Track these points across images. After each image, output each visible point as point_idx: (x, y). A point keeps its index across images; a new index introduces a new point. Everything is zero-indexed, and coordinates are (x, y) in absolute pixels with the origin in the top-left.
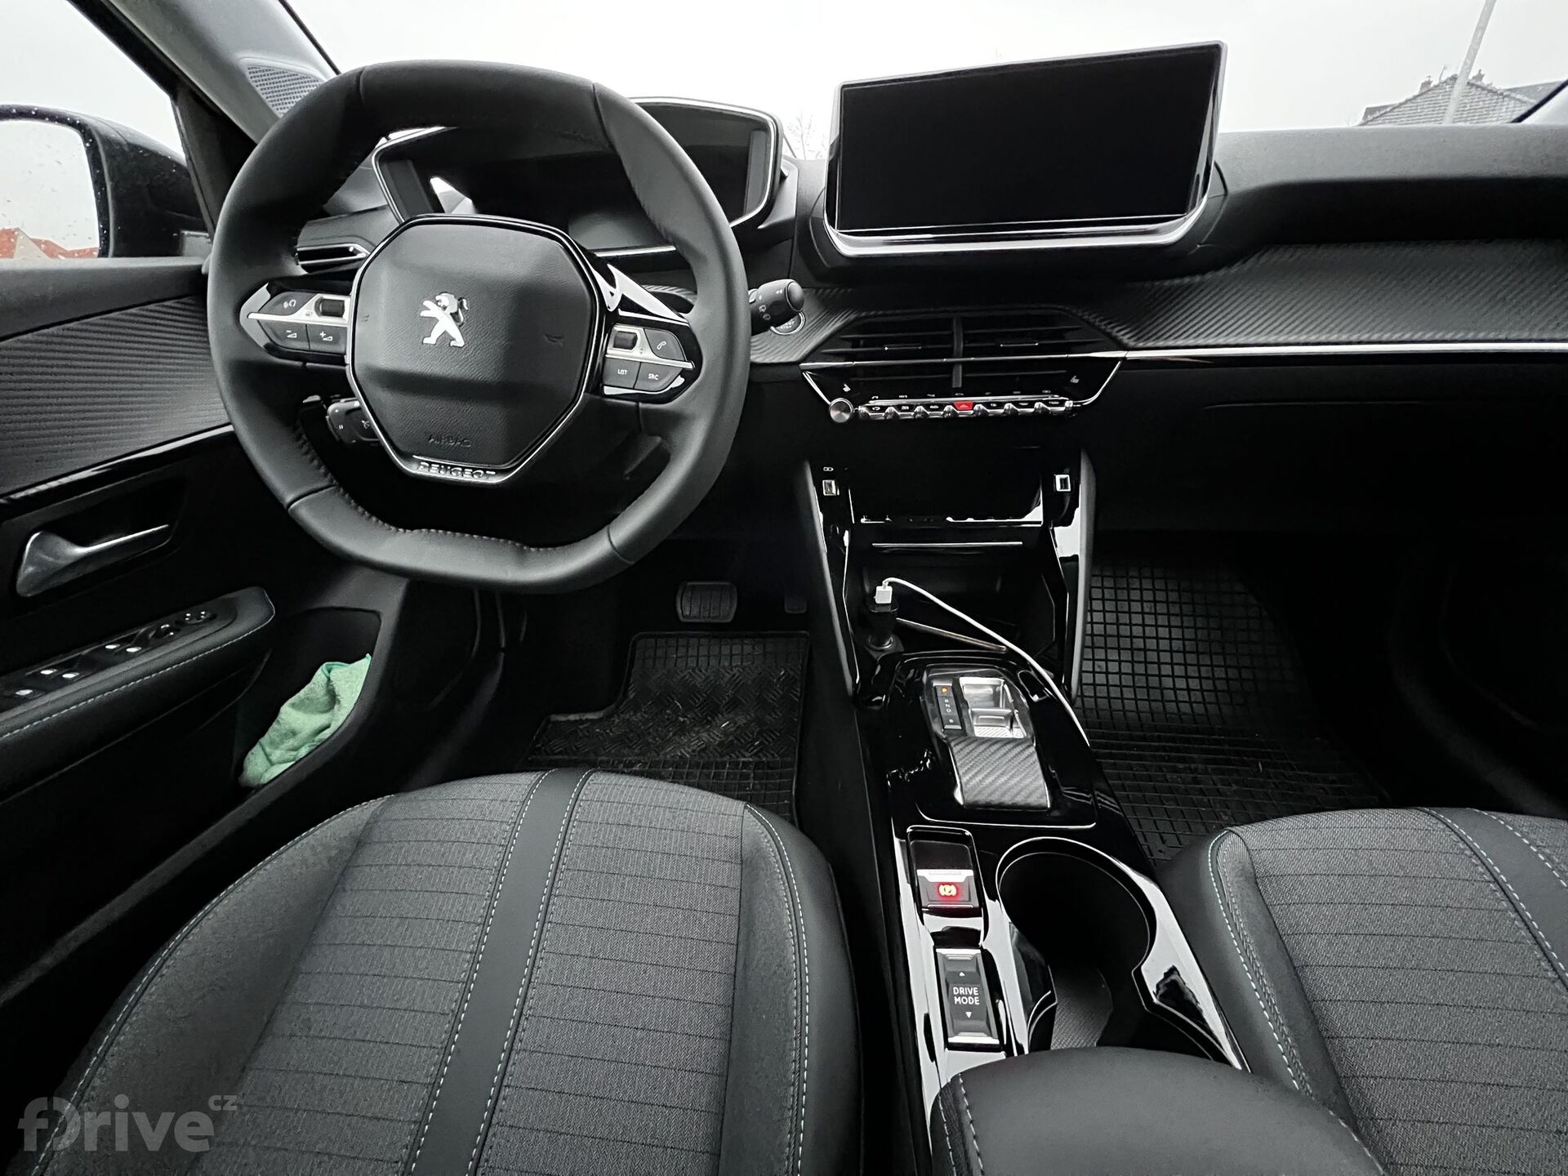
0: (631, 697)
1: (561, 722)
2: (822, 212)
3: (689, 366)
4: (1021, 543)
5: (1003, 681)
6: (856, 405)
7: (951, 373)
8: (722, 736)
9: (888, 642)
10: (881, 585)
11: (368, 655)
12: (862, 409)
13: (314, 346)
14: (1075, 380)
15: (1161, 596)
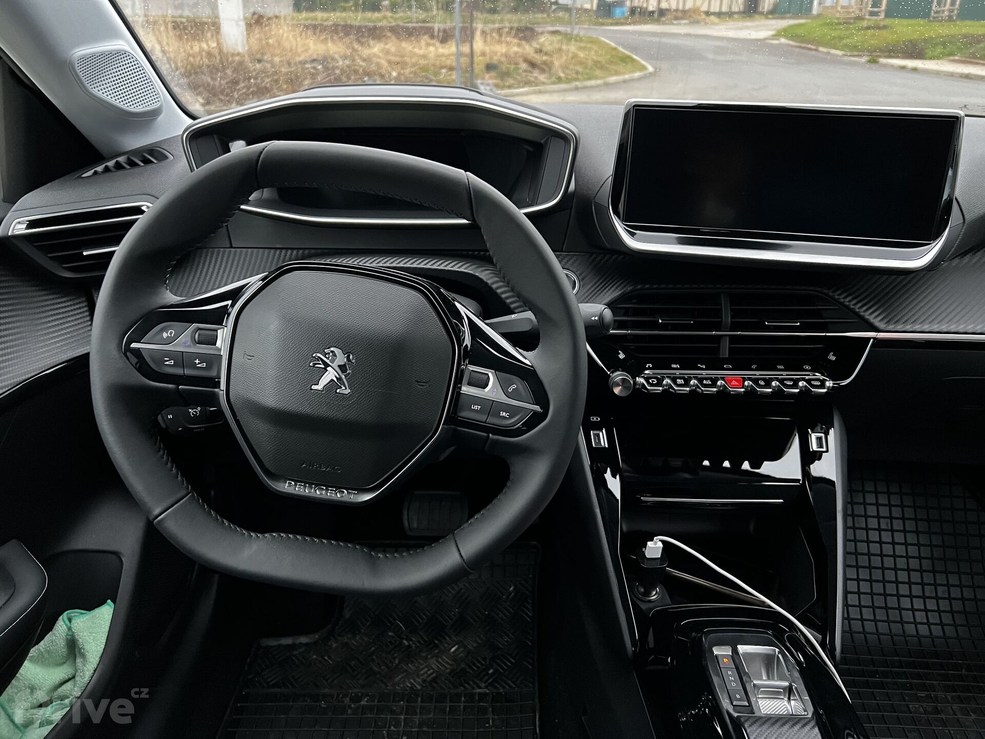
0: (348, 616)
1: (272, 647)
2: (607, 201)
3: (537, 408)
4: (782, 501)
5: (777, 650)
6: (634, 378)
7: (719, 343)
8: (453, 663)
9: (654, 593)
10: (652, 540)
11: (109, 601)
12: (640, 380)
13: (187, 372)
14: (832, 357)
15: (896, 512)
